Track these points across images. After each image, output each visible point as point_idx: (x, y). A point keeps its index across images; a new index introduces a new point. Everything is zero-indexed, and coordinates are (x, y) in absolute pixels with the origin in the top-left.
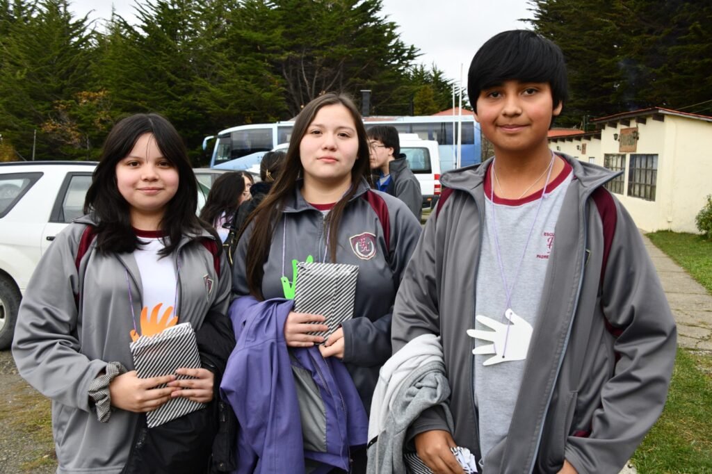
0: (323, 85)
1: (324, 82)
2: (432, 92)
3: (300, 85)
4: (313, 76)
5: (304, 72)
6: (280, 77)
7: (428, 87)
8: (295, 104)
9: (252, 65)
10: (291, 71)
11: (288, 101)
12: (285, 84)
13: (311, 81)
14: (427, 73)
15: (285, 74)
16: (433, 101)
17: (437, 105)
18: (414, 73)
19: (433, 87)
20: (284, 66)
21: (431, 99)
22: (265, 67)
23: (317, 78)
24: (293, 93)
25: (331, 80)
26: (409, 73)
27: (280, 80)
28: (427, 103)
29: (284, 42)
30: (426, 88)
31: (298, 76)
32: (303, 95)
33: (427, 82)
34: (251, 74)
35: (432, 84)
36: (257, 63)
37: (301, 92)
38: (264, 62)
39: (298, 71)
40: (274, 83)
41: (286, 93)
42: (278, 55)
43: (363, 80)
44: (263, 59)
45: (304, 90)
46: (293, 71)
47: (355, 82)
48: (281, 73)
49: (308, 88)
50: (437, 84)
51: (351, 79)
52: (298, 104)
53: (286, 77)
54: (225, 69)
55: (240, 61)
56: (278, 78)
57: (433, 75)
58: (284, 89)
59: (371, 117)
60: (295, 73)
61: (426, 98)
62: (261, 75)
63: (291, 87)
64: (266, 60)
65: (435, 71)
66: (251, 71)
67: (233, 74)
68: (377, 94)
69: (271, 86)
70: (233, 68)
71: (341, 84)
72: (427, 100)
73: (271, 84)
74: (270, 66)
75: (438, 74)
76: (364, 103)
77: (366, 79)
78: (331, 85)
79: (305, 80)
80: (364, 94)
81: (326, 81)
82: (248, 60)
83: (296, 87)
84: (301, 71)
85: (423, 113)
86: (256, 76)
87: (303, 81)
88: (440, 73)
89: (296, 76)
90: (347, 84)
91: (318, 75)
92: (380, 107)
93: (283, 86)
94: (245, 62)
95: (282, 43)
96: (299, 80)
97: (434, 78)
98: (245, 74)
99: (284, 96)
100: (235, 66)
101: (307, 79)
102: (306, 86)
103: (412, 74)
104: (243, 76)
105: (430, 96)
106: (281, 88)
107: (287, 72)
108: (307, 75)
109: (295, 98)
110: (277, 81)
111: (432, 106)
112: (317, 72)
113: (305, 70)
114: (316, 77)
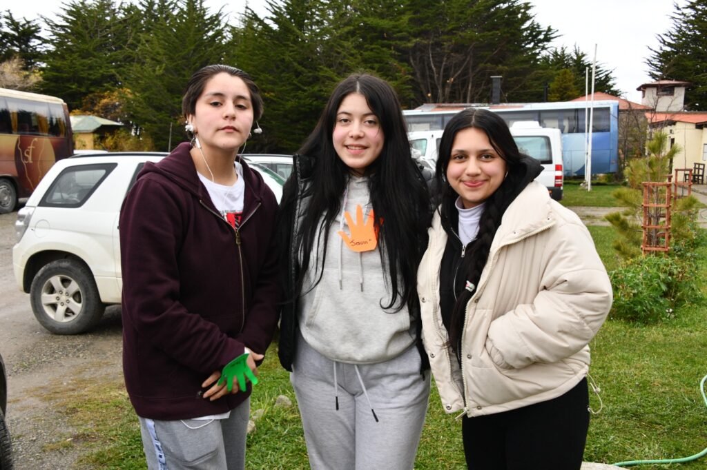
0: (452, 72)
1: (453, 68)
2: (572, 76)
3: (428, 73)
4: (442, 63)
5: (431, 59)
6: (406, 64)
7: (568, 70)
8: (422, 92)
9: (378, 53)
10: (418, 58)
11: (414, 89)
12: (412, 72)
13: (438, 68)
14: (568, 56)
15: (412, 61)
16: (573, 86)
17: (578, 90)
18: (554, 56)
19: (574, 71)
20: (411, 53)
21: (571, 83)
22: (392, 55)
23: (445, 65)
24: (419, 81)
25: (460, 66)
26: (549, 56)
27: (406, 67)
28: (566, 88)
29: (412, 29)
30: (565, 73)
31: (426, 63)
32: (431, 84)
33: (568, 66)
34: (377, 62)
35: (573, 68)
36: (383, 51)
37: (429, 80)
38: (391, 49)
39: (426, 58)
40: (400, 71)
41: (412, 81)
42: (405, 42)
43: (494, 66)
44: (389, 47)
45: (432, 77)
46: (421, 57)
47: (486, 68)
48: (407, 61)
49: (436, 76)
50: (579, 67)
51: (481, 65)
52: (424, 91)
53: (413, 64)
54: (351, 58)
55: (367, 50)
56: (404, 66)
57: (575, 58)
58: (410, 77)
59: (501, 105)
60: (422, 60)
61: (565, 82)
62: (387, 63)
63: (418, 75)
64: (392, 48)
65: (576, 53)
66: (378, 59)
67: (359, 64)
68: (509, 79)
69: (397, 74)
70: (359, 56)
71: (470, 71)
72: (566, 84)
73: (397, 72)
74: (396, 53)
75: (580, 57)
76: (494, 90)
77: (497, 65)
78: (459, 72)
79: (433, 67)
80: (494, 80)
81: (455, 68)
82: (374, 48)
83: (423, 75)
84: (429, 58)
85: (562, 99)
86: (382, 65)
87: (430, 68)
88: (583, 55)
89: (424, 63)
90: (478, 70)
91: (446, 61)
92: (512, 93)
93: (409, 74)
94: (372, 50)
95: (409, 30)
96: (427, 68)
97: (574, 61)
98: (371, 62)
99: (411, 85)
100: (361, 55)
101: (435, 66)
102: (433, 73)
103: (551, 57)
104: (369, 65)
105: (570, 81)
106: (407, 76)
107: (414, 59)
108: (434, 62)
109: (422, 86)
110: (403, 69)
111: (571, 91)
112: (445, 59)
113: (433, 57)
114: (444, 63)
